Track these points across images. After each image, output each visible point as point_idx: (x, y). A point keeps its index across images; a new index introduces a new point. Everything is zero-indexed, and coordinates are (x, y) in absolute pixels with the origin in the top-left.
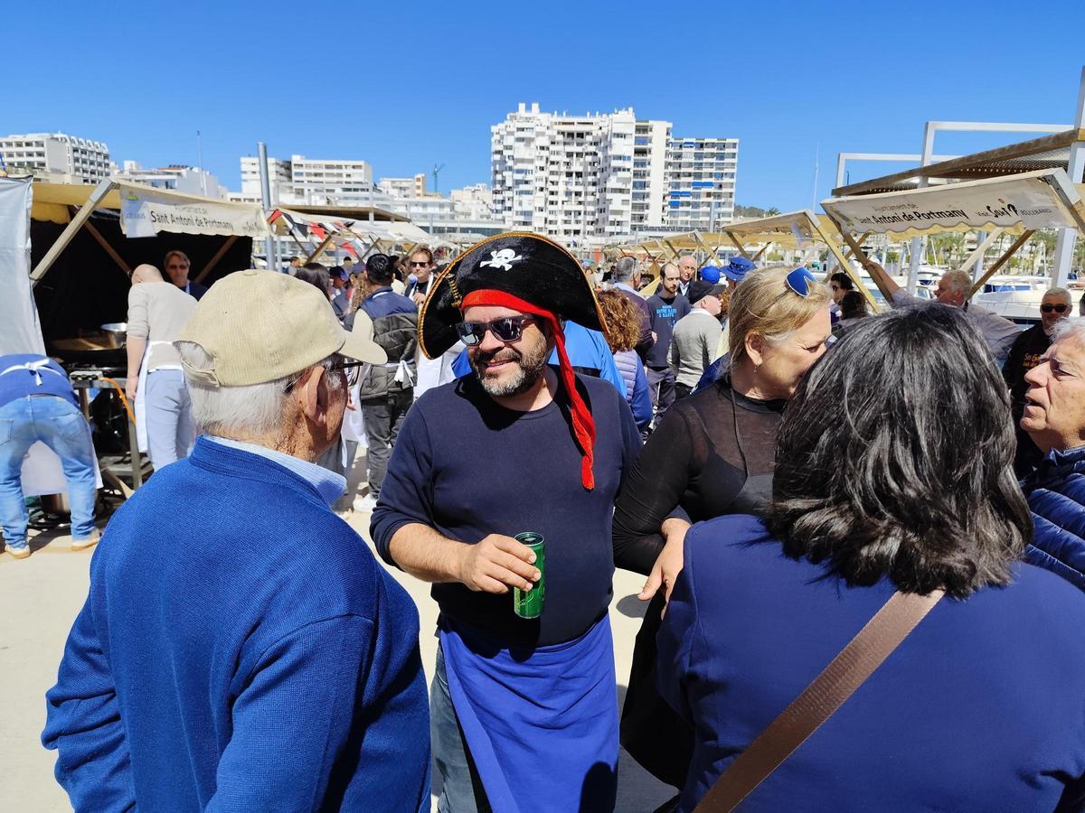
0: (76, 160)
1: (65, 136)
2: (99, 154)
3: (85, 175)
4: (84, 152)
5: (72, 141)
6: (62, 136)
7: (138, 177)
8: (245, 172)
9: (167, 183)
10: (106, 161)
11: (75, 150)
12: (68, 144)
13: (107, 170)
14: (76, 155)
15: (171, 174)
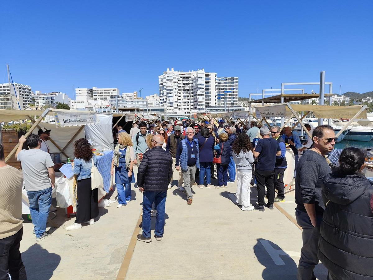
0: (20, 91)
1: (17, 84)
2: (28, 89)
3: (23, 96)
4: (23, 89)
5: (19, 85)
6: (16, 84)
7: (40, 96)
8: (77, 93)
9: (51, 98)
10: (30, 91)
11: (20, 88)
12: (17, 86)
13: (30, 94)
14: (20, 90)
15: (53, 95)
